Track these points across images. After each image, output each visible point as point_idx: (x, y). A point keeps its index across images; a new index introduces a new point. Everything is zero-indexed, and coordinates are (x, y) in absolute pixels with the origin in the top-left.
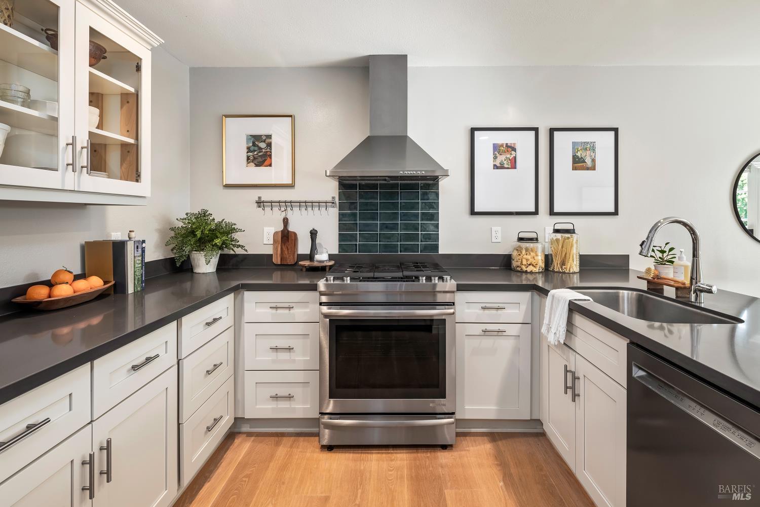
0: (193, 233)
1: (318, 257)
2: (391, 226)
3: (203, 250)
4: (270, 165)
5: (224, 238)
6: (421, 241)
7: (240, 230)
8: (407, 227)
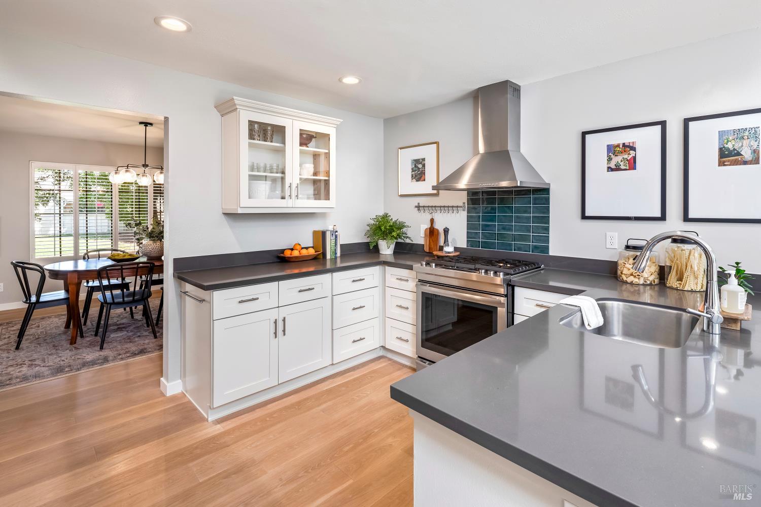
0: (380, 227)
1: (446, 249)
2: (507, 227)
3: (385, 239)
4: (424, 180)
5: (398, 232)
6: (532, 242)
7: (408, 226)
8: (520, 229)
